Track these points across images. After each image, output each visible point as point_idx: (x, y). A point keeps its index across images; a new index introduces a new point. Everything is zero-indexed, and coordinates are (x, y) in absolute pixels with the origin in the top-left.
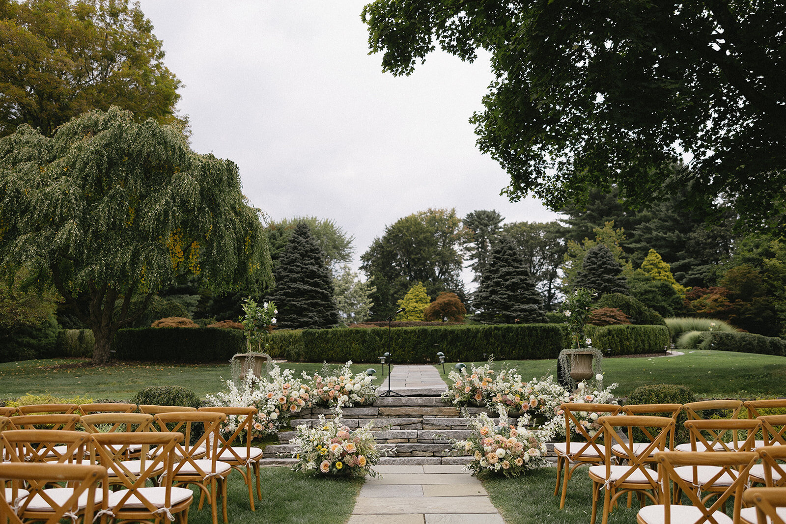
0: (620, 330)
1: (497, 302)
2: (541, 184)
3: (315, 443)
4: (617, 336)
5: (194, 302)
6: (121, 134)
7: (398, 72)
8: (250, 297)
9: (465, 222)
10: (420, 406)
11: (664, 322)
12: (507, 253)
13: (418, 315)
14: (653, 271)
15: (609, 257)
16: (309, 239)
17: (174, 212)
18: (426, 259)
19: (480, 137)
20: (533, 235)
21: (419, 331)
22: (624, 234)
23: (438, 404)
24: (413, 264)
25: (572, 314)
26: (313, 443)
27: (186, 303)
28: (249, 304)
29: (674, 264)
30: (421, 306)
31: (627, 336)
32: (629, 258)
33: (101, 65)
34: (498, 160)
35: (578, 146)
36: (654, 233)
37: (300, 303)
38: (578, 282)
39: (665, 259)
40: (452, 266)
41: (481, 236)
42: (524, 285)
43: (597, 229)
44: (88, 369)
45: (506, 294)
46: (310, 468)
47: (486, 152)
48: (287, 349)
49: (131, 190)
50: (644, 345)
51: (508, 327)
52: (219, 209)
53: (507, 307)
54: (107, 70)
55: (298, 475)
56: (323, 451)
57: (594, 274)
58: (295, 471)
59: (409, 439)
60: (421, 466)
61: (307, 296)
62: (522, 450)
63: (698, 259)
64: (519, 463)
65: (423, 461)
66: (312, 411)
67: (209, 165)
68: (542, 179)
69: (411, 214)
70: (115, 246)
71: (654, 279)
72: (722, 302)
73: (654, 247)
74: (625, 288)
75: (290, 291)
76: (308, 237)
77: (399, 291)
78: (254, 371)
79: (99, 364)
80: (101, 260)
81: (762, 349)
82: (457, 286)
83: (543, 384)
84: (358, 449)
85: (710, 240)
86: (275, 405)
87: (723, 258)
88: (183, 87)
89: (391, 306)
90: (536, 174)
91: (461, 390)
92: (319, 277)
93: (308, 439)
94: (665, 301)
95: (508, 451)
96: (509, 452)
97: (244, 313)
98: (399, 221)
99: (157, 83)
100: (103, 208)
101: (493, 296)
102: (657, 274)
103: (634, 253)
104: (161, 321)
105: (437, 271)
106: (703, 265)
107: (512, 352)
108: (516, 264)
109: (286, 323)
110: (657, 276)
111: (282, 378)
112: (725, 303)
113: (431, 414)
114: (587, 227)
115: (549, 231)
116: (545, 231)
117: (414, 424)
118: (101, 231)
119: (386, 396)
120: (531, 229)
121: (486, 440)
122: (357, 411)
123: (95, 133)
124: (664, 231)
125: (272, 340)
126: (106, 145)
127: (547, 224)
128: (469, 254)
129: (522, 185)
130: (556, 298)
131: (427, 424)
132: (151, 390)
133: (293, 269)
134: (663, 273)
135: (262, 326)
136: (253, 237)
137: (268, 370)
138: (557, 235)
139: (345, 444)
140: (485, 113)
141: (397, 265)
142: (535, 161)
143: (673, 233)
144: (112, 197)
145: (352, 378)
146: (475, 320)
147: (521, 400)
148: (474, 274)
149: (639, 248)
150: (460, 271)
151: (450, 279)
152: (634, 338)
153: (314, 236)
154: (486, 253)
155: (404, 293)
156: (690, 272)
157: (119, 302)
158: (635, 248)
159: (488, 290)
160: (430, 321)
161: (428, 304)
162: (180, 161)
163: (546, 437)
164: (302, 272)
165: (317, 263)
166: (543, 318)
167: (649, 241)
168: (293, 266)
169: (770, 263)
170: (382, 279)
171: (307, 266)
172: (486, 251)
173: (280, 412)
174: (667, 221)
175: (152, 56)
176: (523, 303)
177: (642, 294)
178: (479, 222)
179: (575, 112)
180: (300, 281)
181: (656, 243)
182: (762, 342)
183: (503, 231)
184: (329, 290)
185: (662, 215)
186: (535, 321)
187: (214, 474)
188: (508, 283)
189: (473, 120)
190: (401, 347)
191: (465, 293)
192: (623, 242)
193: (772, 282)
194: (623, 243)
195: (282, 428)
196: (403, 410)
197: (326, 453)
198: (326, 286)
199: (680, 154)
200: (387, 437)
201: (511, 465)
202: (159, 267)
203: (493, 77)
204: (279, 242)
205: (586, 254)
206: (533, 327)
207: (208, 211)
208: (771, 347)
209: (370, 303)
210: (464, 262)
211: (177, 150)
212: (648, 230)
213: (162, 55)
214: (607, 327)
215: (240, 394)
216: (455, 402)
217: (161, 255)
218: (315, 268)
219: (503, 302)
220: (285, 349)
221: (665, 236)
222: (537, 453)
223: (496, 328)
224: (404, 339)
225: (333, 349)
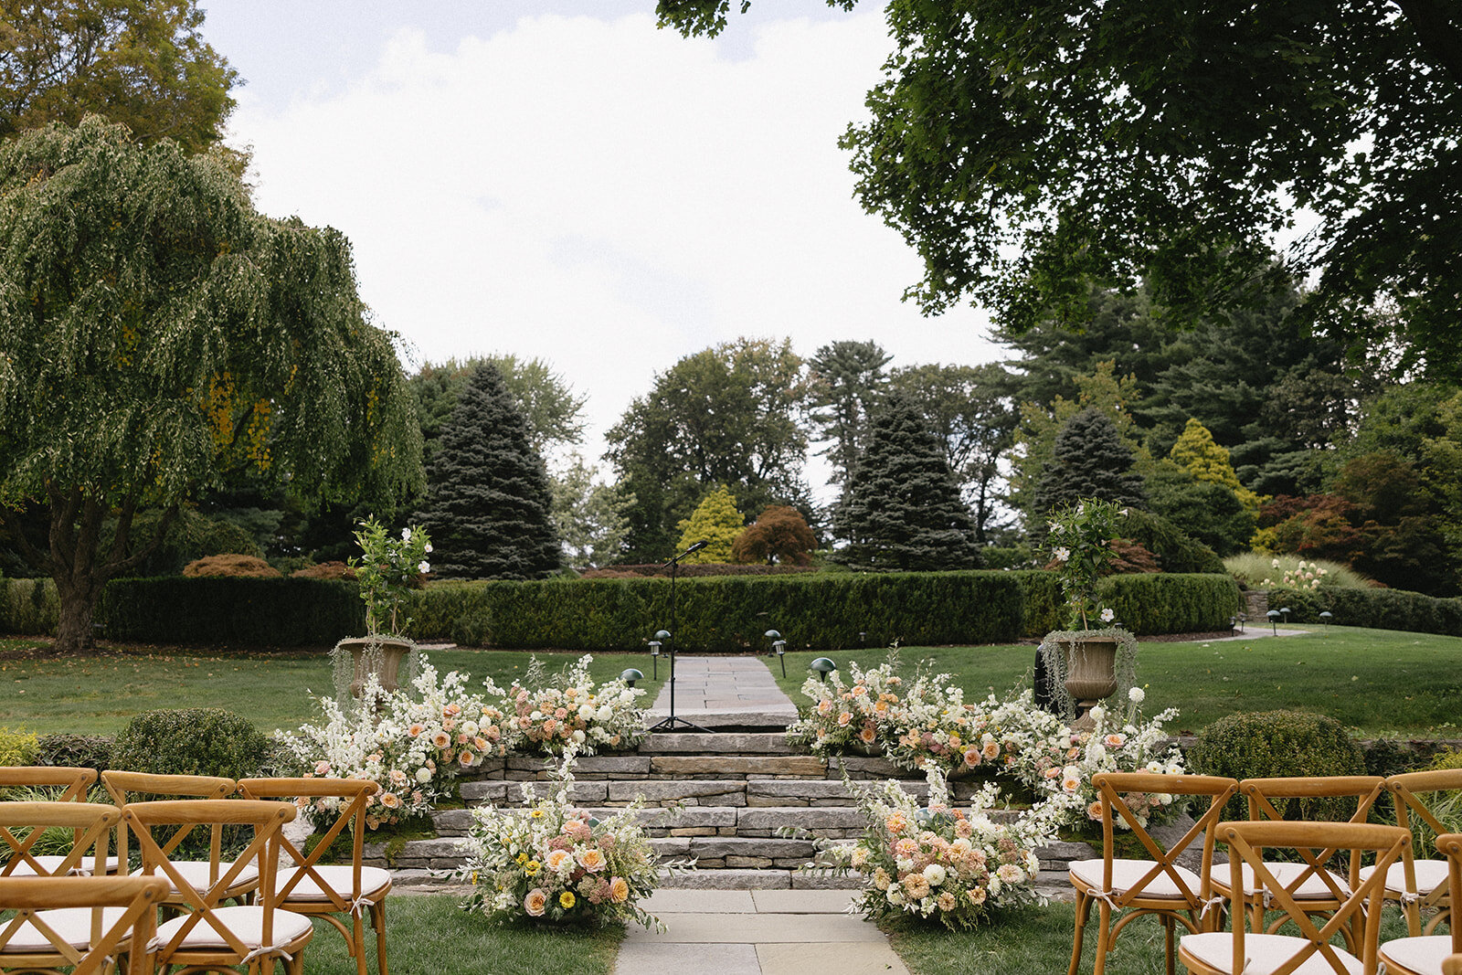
0: (1142, 583)
1: (881, 525)
2: (987, 278)
3: (513, 849)
4: (1134, 597)
5: (272, 523)
6: (106, 172)
7: (692, 27)
8: (371, 516)
9: (813, 364)
10: (740, 754)
11: (1223, 566)
12: (904, 426)
13: (719, 550)
14: (1194, 463)
15: (1108, 434)
16: (500, 396)
17: (214, 338)
18: (734, 439)
19: (860, 178)
20: (950, 389)
21: (726, 585)
22: (1136, 387)
23: (780, 750)
24: (708, 448)
25: (1072, 554)
26: (508, 848)
27: (255, 524)
28: (370, 532)
29: (1235, 448)
30: (725, 533)
31: (1155, 597)
32: (1145, 436)
33: (75, 41)
34: (898, 228)
35: (1068, 197)
36: (1196, 387)
37: (483, 525)
38: (1045, 485)
39: (1221, 437)
40: (787, 453)
41: (844, 393)
42: (938, 491)
43: (1080, 377)
44: (45, 661)
45: (901, 509)
46: (502, 906)
47: (872, 210)
48: (456, 621)
49: (127, 290)
50: (1189, 615)
51: (912, 578)
52: (311, 332)
53: (902, 537)
54: (88, 52)
55: (473, 920)
56: (531, 868)
57: (1077, 468)
58: (467, 909)
59: (717, 828)
60: (747, 892)
61: (496, 514)
62: (984, 868)
63: (1286, 439)
64: (976, 898)
65: (751, 879)
66: (506, 763)
67: (289, 238)
68: (990, 267)
69: (704, 349)
70: (96, 408)
71: (1196, 478)
72: (1334, 525)
73: (1195, 413)
74: (1140, 497)
75: (462, 502)
76: (499, 392)
77: (680, 501)
78: (381, 676)
79: (70, 652)
80: (65, 438)
81: (1422, 623)
82: (796, 492)
83: (1011, 708)
84: (609, 863)
85: (1310, 401)
86: (425, 752)
87: (1337, 437)
88: (241, 83)
89: (664, 532)
90: (979, 256)
91: (830, 720)
92: (521, 473)
93: (496, 841)
94: (1219, 524)
95: (950, 869)
96: (954, 873)
97: (359, 552)
98: (680, 362)
99: (189, 74)
100: (69, 327)
101: (875, 513)
102: (1202, 469)
103: (1154, 426)
104: (202, 561)
105: (756, 460)
106: (1296, 450)
107: (919, 628)
108: (922, 449)
109: (455, 567)
110: (1203, 473)
111: (443, 692)
112: (1342, 529)
113: (765, 770)
114: (1057, 374)
115: (983, 384)
116: (975, 383)
117: (728, 793)
118: (63, 376)
119: (666, 730)
120: (946, 378)
121: (902, 845)
122: (604, 763)
123: (52, 171)
124: (1216, 382)
125: (426, 603)
126: (75, 196)
127: (979, 368)
128: (820, 428)
129: (950, 280)
130: (995, 518)
131: (756, 794)
132: (157, 718)
133: (467, 458)
134: (1215, 467)
135: (399, 579)
136: (384, 391)
137: (411, 674)
138: (999, 390)
139: (582, 852)
140: (873, 126)
141: (676, 452)
142: (976, 228)
143: (1235, 386)
144: (87, 305)
145: (594, 691)
146: (837, 562)
147: (964, 744)
148: (832, 469)
149: (1166, 417)
150: (802, 463)
151: (782, 478)
152: (1168, 600)
153: (511, 391)
154: (853, 426)
155: (691, 506)
156: (1268, 466)
157: (112, 524)
158: (1157, 417)
159: (866, 501)
160: (744, 563)
161: (740, 529)
162: (228, 228)
163: (1037, 838)
164: (486, 464)
165: (517, 446)
166: (976, 559)
167: (1185, 402)
168: (469, 451)
169: (1436, 446)
170: (648, 479)
171: (496, 452)
172: (855, 423)
173: (437, 765)
174: (1222, 362)
175: (178, 20)
176: (934, 528)
177: (1173, 510)
178: (841, 364)
179: (1063, 124)
180: (483, 482)
181: (1199, 407)
182: (1422, 608)
183: (890, 383)
184: (542, 500)
185: (1213, 349)
186: (960, 564)
187: (269, 949)
188: (904, 486)
189: (846, 141)
190: (691, 619)
191: (812, 506)
192: (1134, 403)
193: (1439, 487)
194: (1135, 407)
195: (442, 800)
196: (704, 762)
197: (537, 872)
198: (536, 493)
199: (1289, 213)
200: (670, 825)
201: (960, 903)
202: (188, 453)
203: (893, 44)
204: (439, 404)
205: (1062, 429)
206: (963, 578)
207: (286, 337)
208: (1441, 618)
209: (625, 526)
210: (810, 444)
211: (223, 207)
212: (1185, 380)
213: (199, 18)
214: (1114, 577)
215: (350, 727)
216: (816, 746)
217: (191, 427)
218: (513, 456)
219: (893, 525)
220: (452, 622)
221: (1218, 391)
222: (1018, 876)
223: (887, 581)
224: (697, 603)
225: (550, 623)
